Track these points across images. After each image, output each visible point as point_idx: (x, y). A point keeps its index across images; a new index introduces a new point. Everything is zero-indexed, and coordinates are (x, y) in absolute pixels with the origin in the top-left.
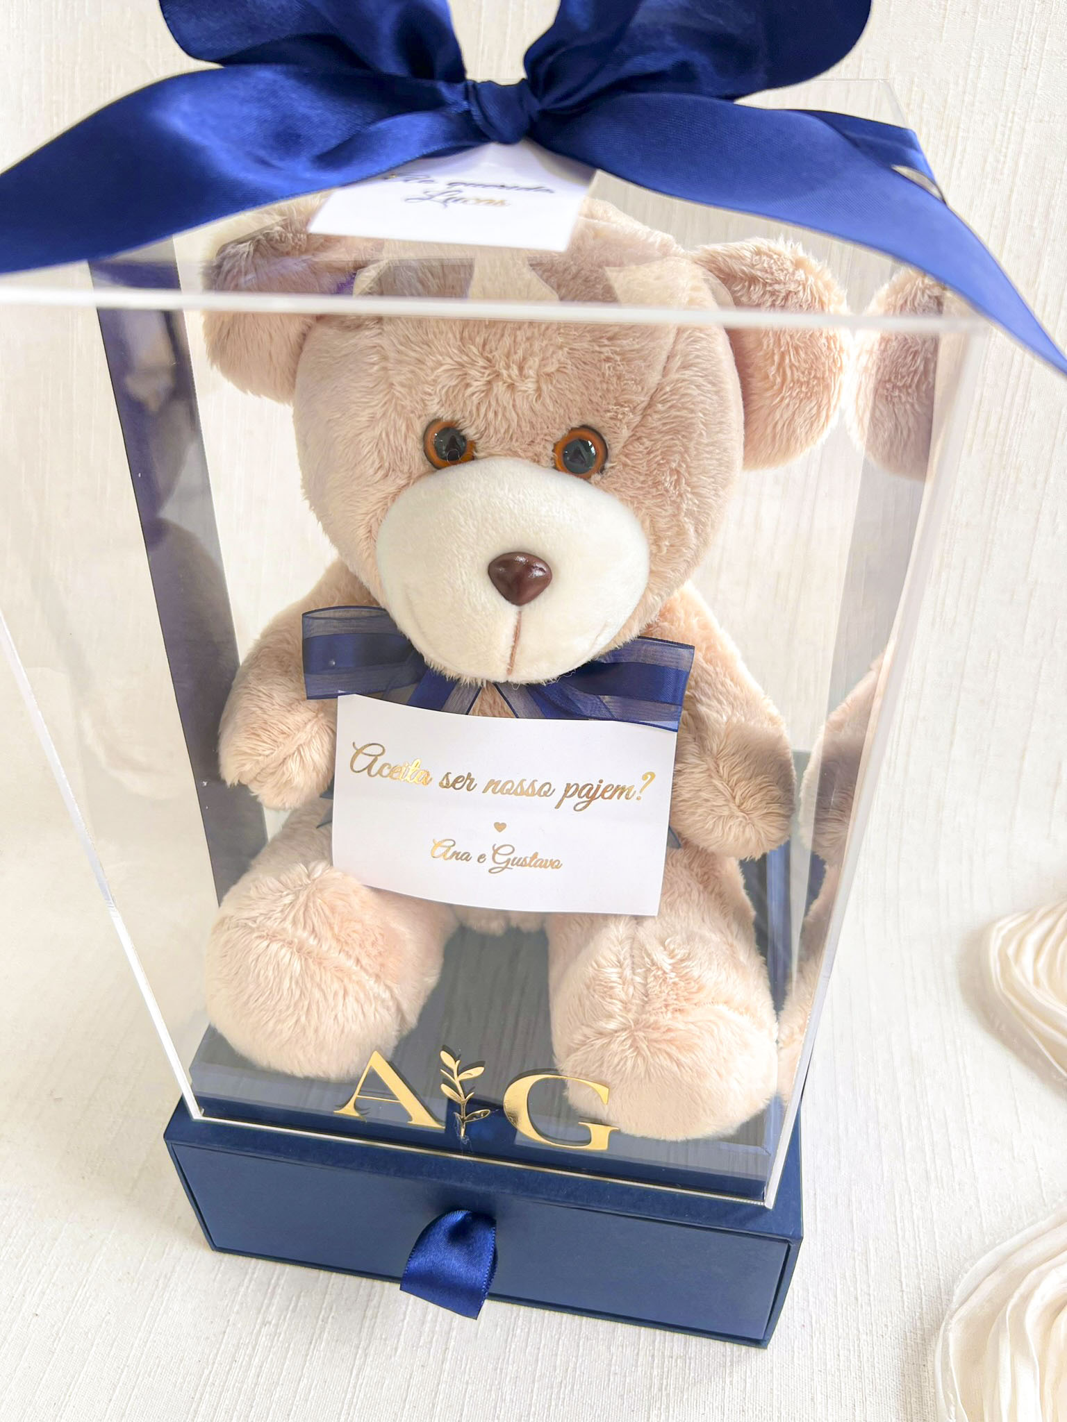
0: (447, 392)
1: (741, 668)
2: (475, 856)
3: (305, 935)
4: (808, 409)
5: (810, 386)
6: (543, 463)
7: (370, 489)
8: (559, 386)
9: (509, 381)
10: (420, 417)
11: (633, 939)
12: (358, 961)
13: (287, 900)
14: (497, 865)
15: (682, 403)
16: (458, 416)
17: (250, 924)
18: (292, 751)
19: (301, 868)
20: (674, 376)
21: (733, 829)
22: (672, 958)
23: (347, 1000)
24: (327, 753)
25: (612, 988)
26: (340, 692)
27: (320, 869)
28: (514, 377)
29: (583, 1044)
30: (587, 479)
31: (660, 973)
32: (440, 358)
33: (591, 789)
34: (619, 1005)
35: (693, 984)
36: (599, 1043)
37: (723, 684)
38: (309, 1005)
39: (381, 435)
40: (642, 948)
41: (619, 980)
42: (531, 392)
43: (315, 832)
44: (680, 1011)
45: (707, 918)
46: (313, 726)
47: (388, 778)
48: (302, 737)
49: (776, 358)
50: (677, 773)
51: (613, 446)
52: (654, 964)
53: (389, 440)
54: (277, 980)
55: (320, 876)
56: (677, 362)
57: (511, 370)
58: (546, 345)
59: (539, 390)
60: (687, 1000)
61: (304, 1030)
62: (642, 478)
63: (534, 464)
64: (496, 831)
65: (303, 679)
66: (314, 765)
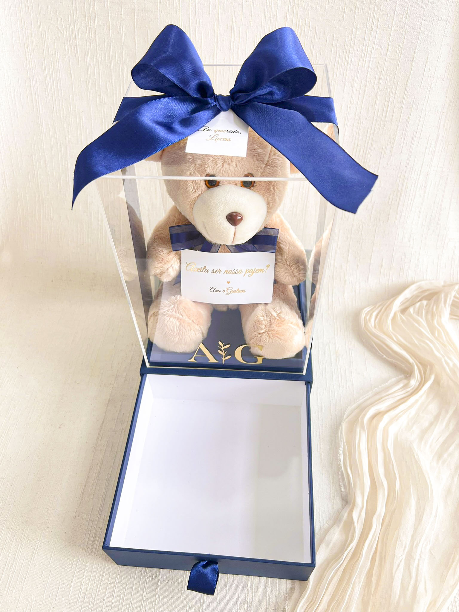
1: (291, 232)
2: (222, 291)
3: (179, 315)
6: (238, 185)
7: (191, 195)
11: (266, 309)
13: (173, 306)
15: (274, 165)
16: (215, 173)
17: (164, 313)
18: (169, 266)
19: (173, 297)
20: (272, 158)
21: (291, 278)
24: (179, 266)
25: (262, 322)
26: (182, 249)
27: (179, 296)
28: (230, 162)
29: (255, 336)
30: (250, 188)
31: (274, 317)
32: (209, 157)
33: (253, 270)
34: (264, 326)
35: (282, 319)
36: (259, 336)
38: (182, 333)
40: (268, 311)
41: (263, 320)
44: (280, 326)
46: (175, 259)
48: (172, 262)
52: (272, 315)
53: (196, 182)
54: (173, 327)
55: (179, 299)
57: (229, 161)
60: (281, 323)
61: (181, 340)
62: (264, 188)
63: (235, 186)
64: (227, 283)
65: (171, 245)
66: (176, 270)
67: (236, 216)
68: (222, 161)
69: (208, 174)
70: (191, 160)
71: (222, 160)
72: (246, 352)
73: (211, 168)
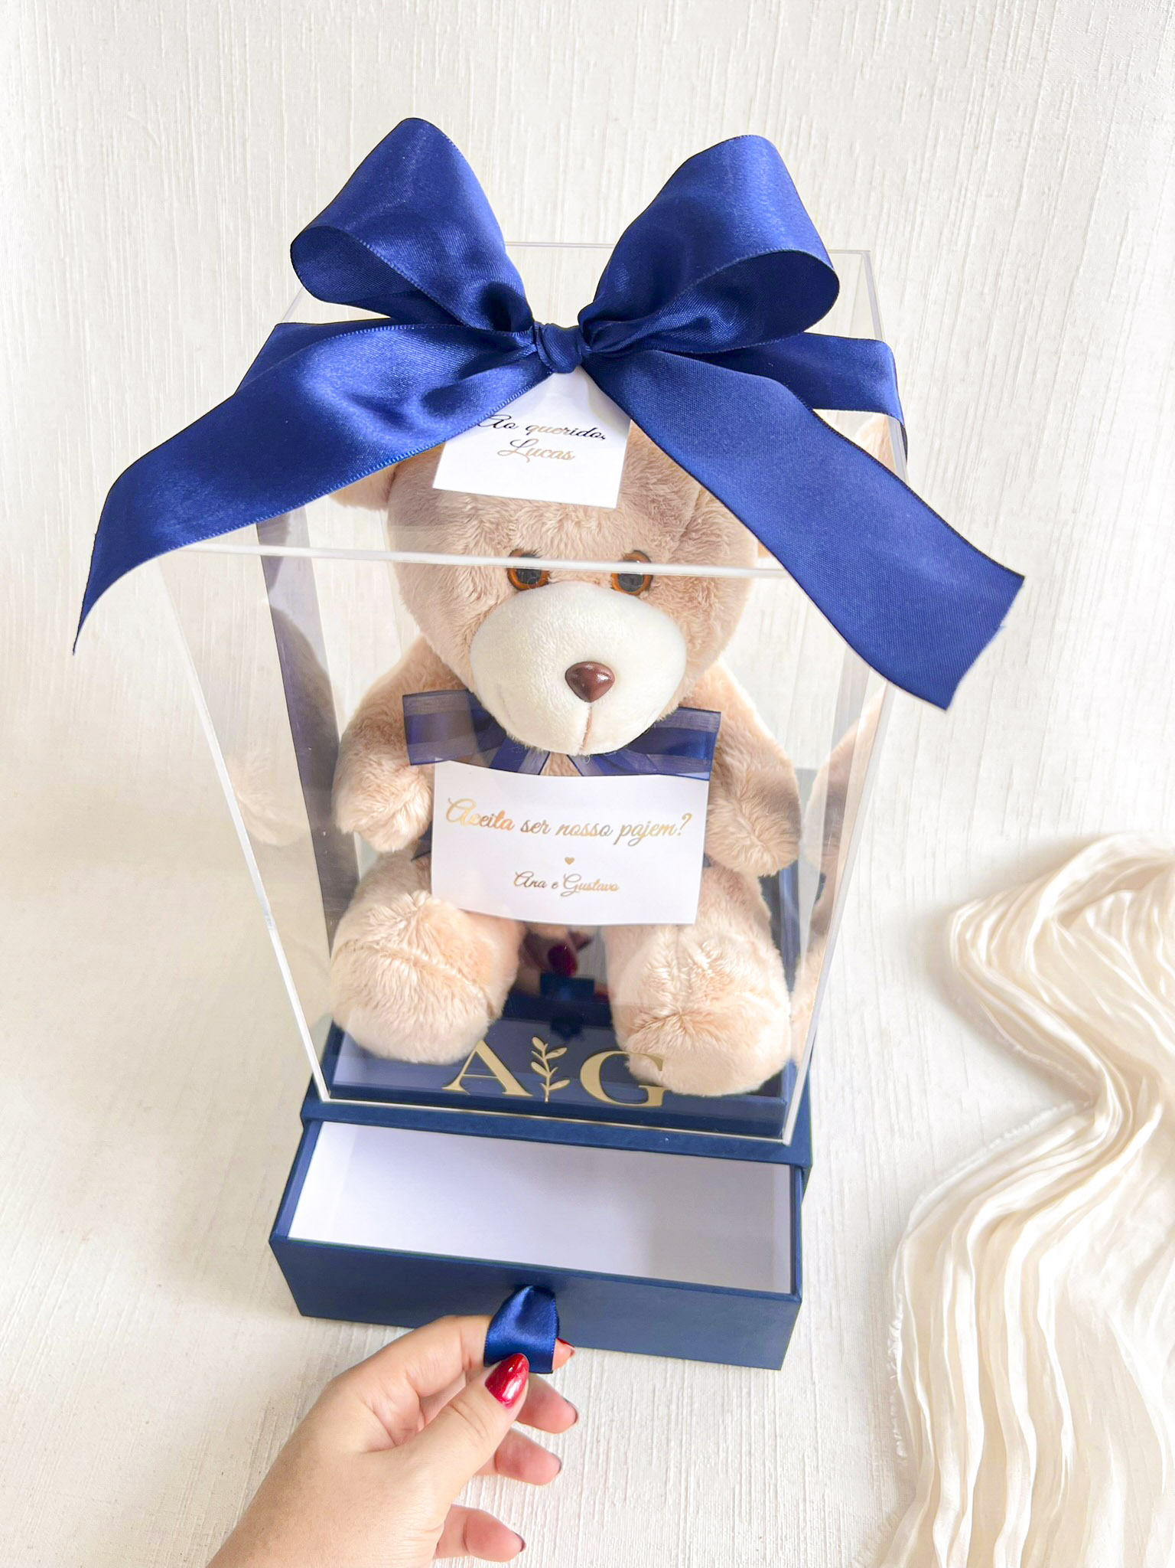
0: (527, 528)
2: (549, 885)
3: (419, 952)
6: (604, 583)
7: (467, 608)
8: (615, 524)
9: (576, 521)
10: (505, 548)
11: (677, 943)
12: (460, 970)
13: (402, 925)
14: (566, 890)
15: (711, 531)
16: (535, 548)
17: (375, 946)
18: (399, 807)
19: (407, 898)
21: (754, 855)
22: (709, 958)
23: (454, 1002)
24: (426, 806)
25: (663, 984)
26: (437, 759)
27: (422, 896)
28: (581, 518)
29: (643, 1027)
30: (637, 595)
31: (700, 970)
33: (642, 828)
34: (670, 996)
35: (726, 977)
36: (655, 1025)
38: (426, 1007)
40: (685, 950)
41: (669, 978)
42: (594, 527)
44: (717, 999)
45: (733, 922)
46: (415, 787)
48: (407, 796)
50: (709, 813)
52: (695, 963)
54: (400, 989)
55: (424, 904)
57: (577, 514)
59: (599, 525)
60: (721, 990)
61: (422, 1026)
62: (680, 595)
63: (596, 586)
64: (566, 864)
65: (405, 748)
66: (417, 817)
67: (595, 672)
68: (559, 513)
69: (516, 550)
70: (469, 507)
71: (558, 510)
72: (617, 1072)
73: (525, 533)
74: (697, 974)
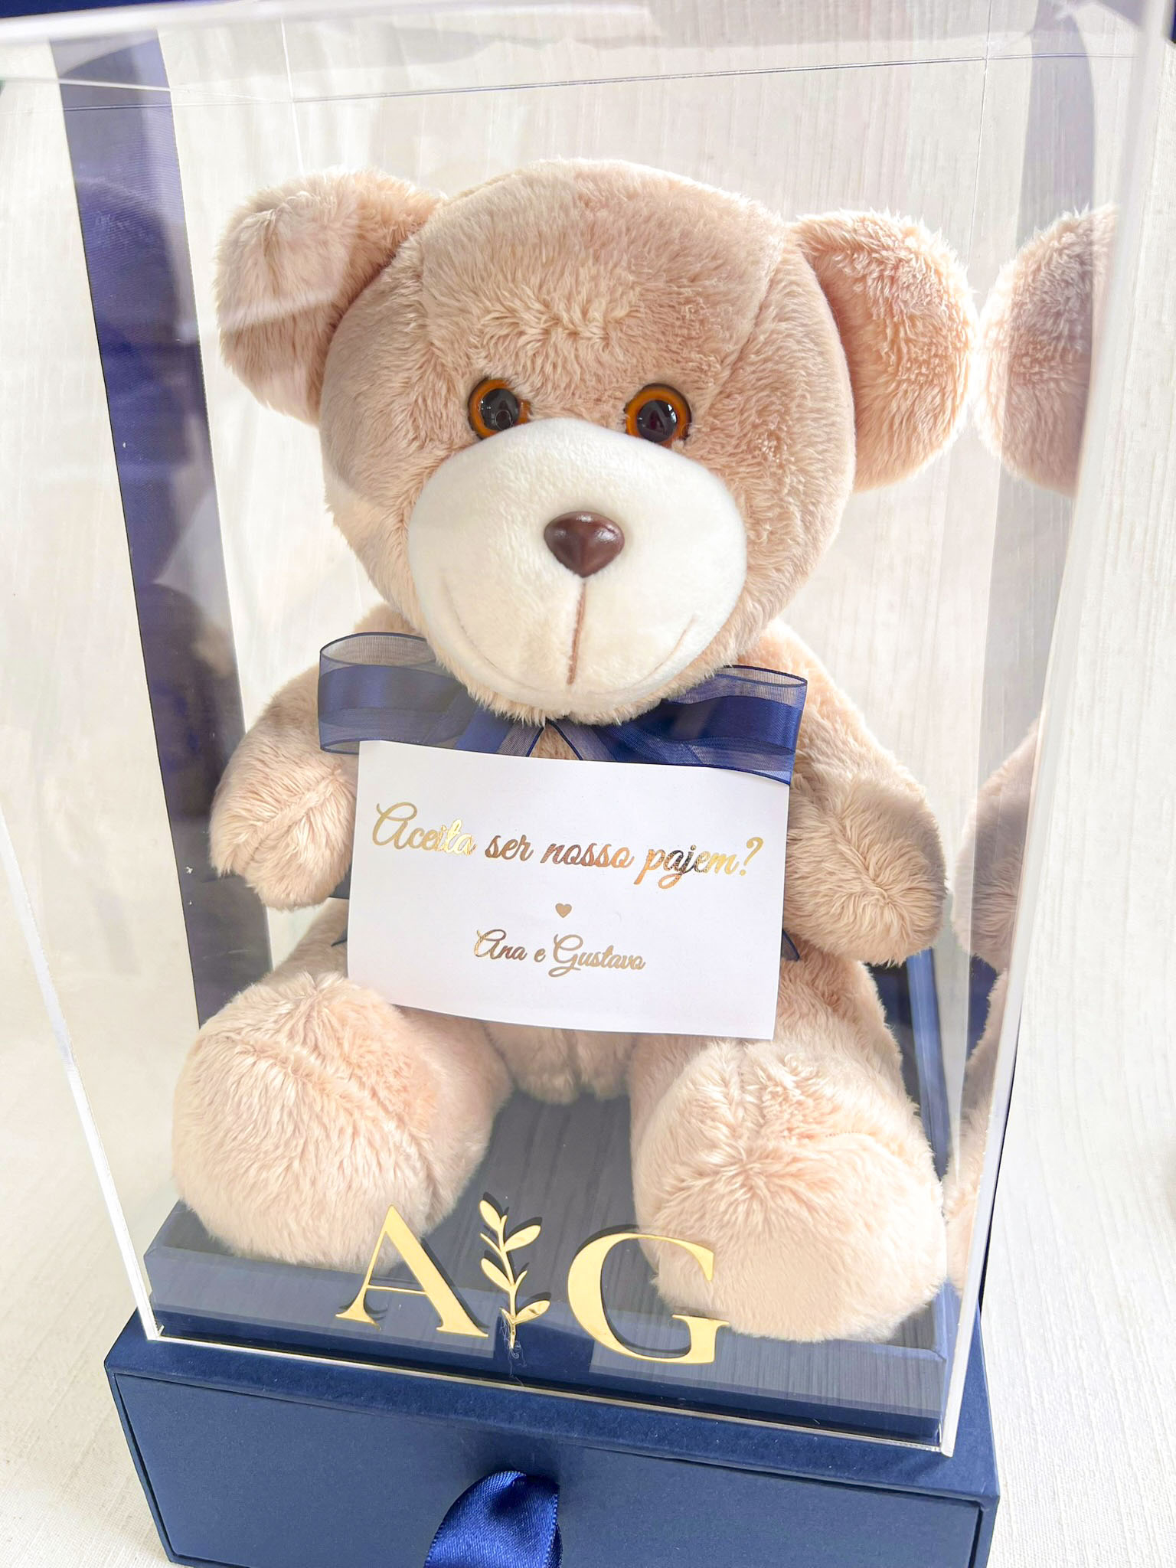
0: (496, 343)
4: (929, 399)
5: (932, 366)
6: (613, 424)
7: (402, 464)
8: (631, 333)
9: (571, 326)
10: (463, 375)
12: (374, 1094)
14: (559, 965)
16: (509, 372)
17: (233, 1036)
18: (298, 817)
19: (306, 978)
20: (768, 325)
21: (869, 910)
22: (796, 1075)
23: (357, 1141)
27: (330, 979)
28: (576, 323)
30: (666, 445)
31: (779, 1089)
32: (488, 303)
33: (681, 857)
34: (725, 1130)
35: (824, 1102)
37: (844, 743)
39: (416, 401)
42: (596, 340)
43: (330, 950)
45: (839, 1045)
47: (421, 848)
49: (889, 331)
50: (791, 842)
51: (697, 405)
53: (426, 406)
55: (330, 986)
56: (772, 311)
57: (572, 313)
58: (615, 285)
59: (606, 339)
60: (818, 1123)
62: (734, 442)
63: (601, 426)
65: (317, 727)
66: (327, 838)
69: (480, 379)
70: (413, 325)
73: (492, 351)
74: (774, 1095)
